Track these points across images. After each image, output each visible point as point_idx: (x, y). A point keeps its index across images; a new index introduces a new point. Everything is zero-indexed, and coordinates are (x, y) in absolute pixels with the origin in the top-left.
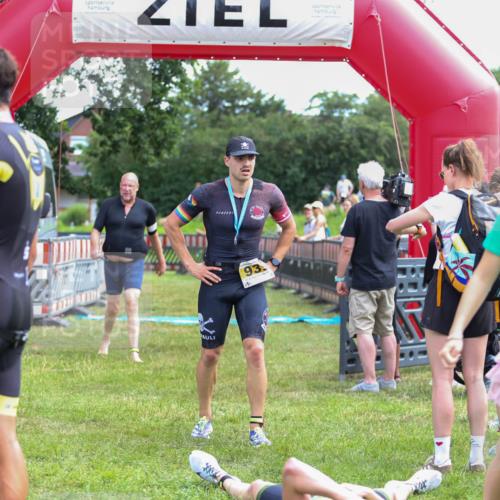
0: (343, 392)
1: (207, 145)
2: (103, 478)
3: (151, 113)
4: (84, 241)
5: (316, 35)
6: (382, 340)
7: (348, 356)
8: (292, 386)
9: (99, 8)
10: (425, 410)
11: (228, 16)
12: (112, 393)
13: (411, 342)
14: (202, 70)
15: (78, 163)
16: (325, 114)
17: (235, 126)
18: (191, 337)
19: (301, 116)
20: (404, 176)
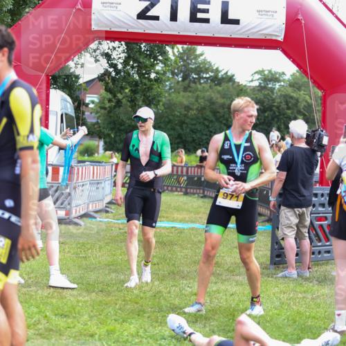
0: (272, 277)
1: (181, 104)
2: (107, 331)
3: (144, 81)
4: (95, 167)
5: (260, 31)
6: (300, 242)
7: (276, 253)
8: (237, 271)
9: (111, 7)
10: (329, 291)
11: (200, 15)
12: (113, 272)
13: (319, 244)
14: (178, 51)
15: (91, 113)
16: (262, 85)
17: (200, 91)
18: (168, 236)
19: (245, 86)
20: (322, 131)
